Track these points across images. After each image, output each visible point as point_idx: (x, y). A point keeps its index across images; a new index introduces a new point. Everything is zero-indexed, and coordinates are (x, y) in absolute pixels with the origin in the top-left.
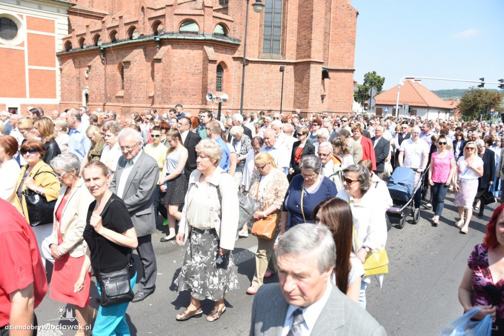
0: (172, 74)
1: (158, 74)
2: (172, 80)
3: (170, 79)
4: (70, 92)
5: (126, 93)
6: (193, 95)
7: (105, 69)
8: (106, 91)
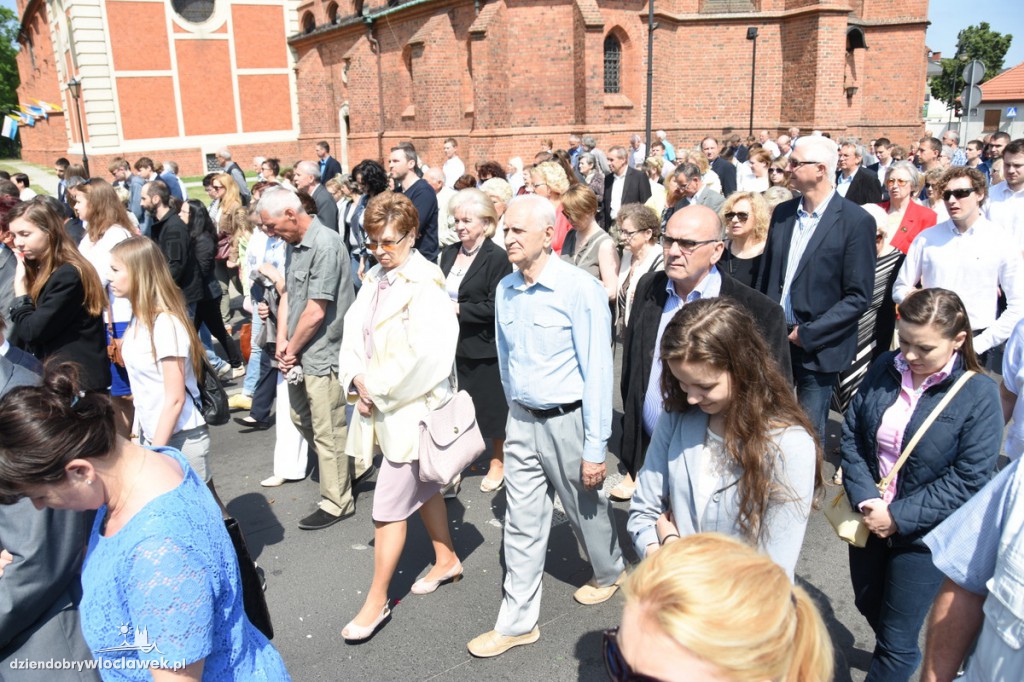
0: (509, 62)
1: (479, 64)
2: (510, 76)
3: (507, 72)
4: (316, 114)
5: (418, 109)
6: (556, 104)
7: (378, 62)
8: (382, 108)
